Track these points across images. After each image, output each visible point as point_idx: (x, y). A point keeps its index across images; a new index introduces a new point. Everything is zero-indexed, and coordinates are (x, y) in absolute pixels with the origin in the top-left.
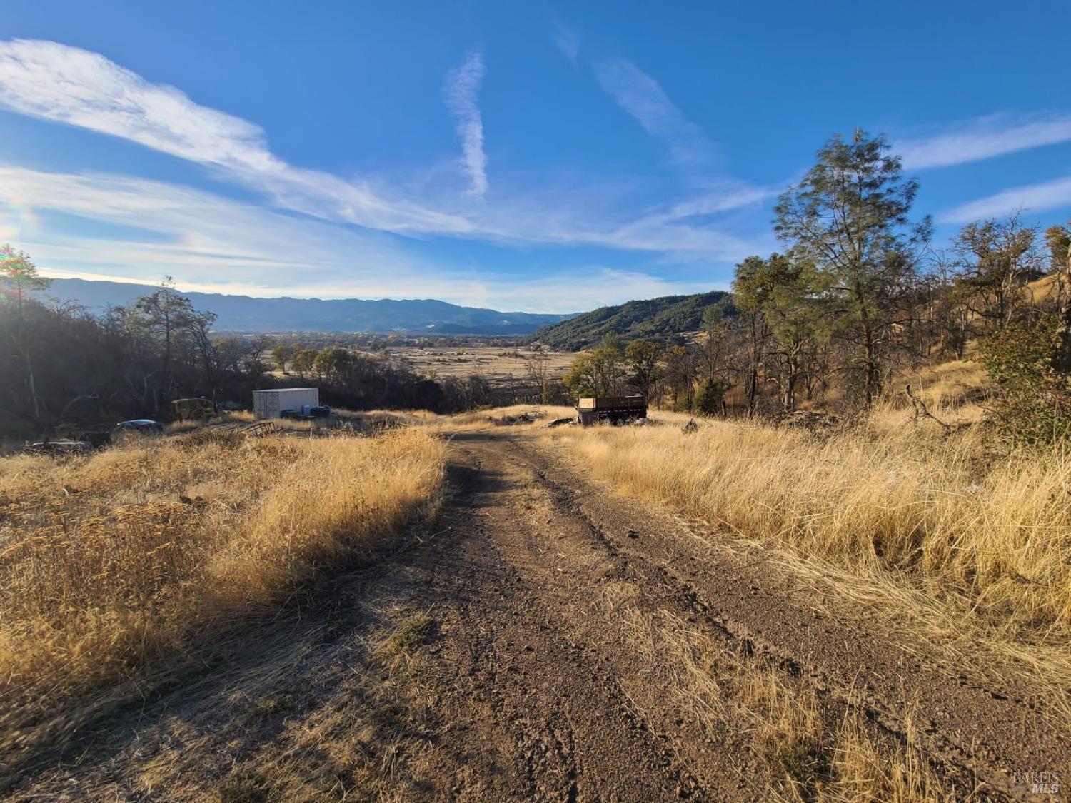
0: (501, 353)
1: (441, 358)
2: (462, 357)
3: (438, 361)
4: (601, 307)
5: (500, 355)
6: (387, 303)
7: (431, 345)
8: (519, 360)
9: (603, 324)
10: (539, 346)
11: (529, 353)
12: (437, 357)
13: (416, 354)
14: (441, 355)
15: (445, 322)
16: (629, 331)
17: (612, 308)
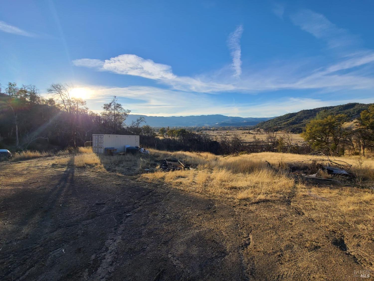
0: (243, 132)
1: (220, 134)
2: (228, 134)
3: (219, 135)
4: (287, 113)
5: (243, 133)
6: (203, 117)
7: (217, 130)
8: (250, 135)
9: (289, 120)
10: (259, 130)
11: (255, 132)
12: (219, 134)
13: (211, 133)
14: (220, 133)
15: (222, 122)
16: (302, 123)
17: (293, 114)
